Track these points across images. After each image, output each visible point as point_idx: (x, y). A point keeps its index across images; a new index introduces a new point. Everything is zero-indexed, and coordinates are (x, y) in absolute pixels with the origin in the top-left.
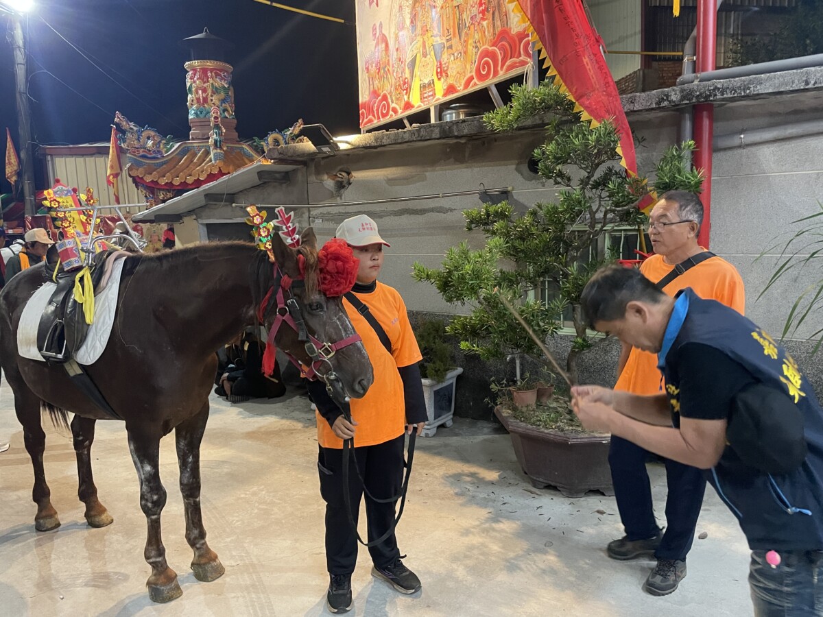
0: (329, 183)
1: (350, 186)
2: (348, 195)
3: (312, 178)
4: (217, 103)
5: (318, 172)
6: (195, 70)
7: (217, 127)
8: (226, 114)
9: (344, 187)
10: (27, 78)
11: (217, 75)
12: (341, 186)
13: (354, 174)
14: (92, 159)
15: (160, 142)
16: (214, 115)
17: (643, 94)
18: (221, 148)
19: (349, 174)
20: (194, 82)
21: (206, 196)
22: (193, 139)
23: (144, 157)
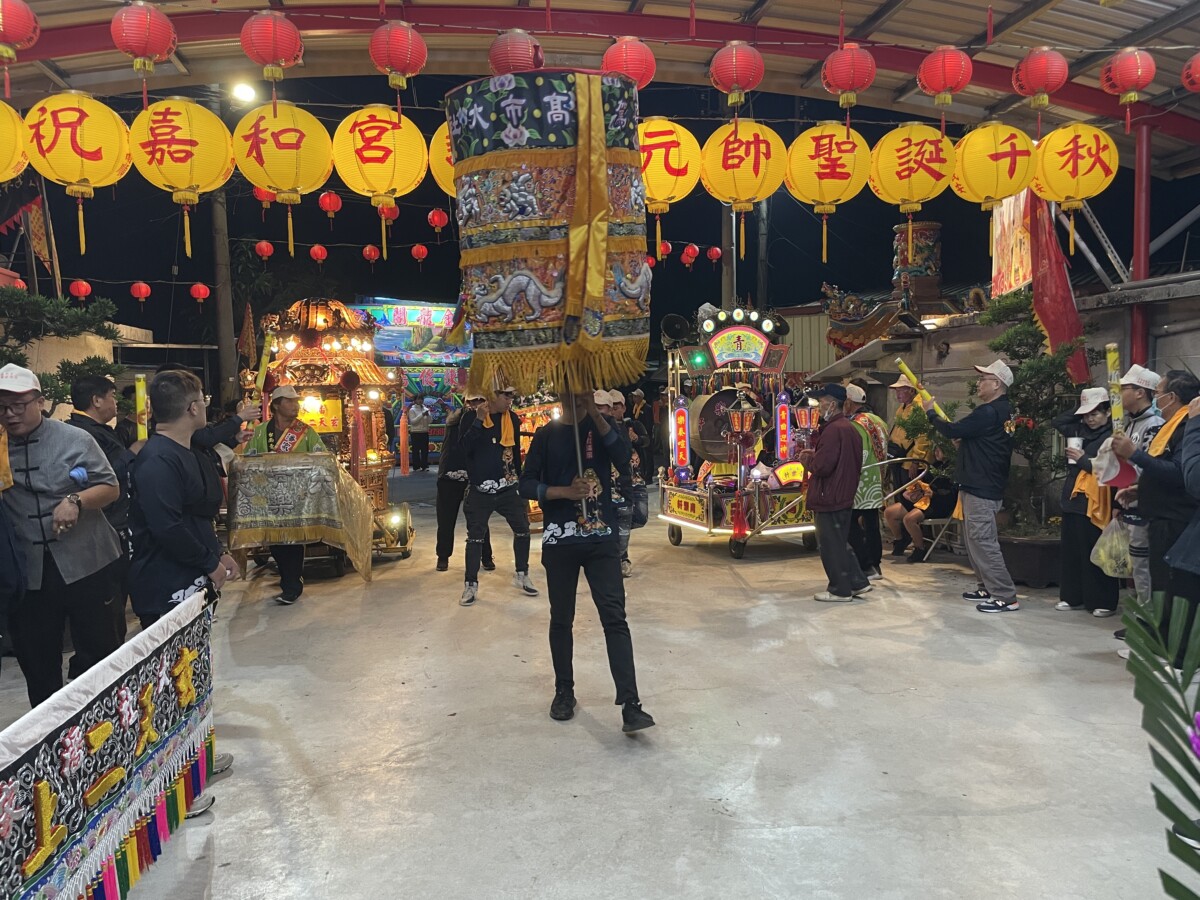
0: (935, 353)
1: (948, 356)
2: (947, 363)
3: (925, 349)
4: (920, 262)
5: (929, 345)
6: (902, 233)
7: (907, 290)
8: (929, 272)
9: (945, 356)
10: (767, 247)
11: (921, 235)
12: (942, 356)
13: (951, 346)
14: (816, 317)
15: (860, 306)
16: (903, 280)
17: (1090, 298)
18: (908, 310)
19: (948, 346)
20: (900, 244)
21: (852, 363)
22: (894, 299)
23: (844, 320)
